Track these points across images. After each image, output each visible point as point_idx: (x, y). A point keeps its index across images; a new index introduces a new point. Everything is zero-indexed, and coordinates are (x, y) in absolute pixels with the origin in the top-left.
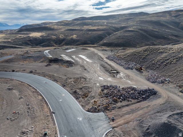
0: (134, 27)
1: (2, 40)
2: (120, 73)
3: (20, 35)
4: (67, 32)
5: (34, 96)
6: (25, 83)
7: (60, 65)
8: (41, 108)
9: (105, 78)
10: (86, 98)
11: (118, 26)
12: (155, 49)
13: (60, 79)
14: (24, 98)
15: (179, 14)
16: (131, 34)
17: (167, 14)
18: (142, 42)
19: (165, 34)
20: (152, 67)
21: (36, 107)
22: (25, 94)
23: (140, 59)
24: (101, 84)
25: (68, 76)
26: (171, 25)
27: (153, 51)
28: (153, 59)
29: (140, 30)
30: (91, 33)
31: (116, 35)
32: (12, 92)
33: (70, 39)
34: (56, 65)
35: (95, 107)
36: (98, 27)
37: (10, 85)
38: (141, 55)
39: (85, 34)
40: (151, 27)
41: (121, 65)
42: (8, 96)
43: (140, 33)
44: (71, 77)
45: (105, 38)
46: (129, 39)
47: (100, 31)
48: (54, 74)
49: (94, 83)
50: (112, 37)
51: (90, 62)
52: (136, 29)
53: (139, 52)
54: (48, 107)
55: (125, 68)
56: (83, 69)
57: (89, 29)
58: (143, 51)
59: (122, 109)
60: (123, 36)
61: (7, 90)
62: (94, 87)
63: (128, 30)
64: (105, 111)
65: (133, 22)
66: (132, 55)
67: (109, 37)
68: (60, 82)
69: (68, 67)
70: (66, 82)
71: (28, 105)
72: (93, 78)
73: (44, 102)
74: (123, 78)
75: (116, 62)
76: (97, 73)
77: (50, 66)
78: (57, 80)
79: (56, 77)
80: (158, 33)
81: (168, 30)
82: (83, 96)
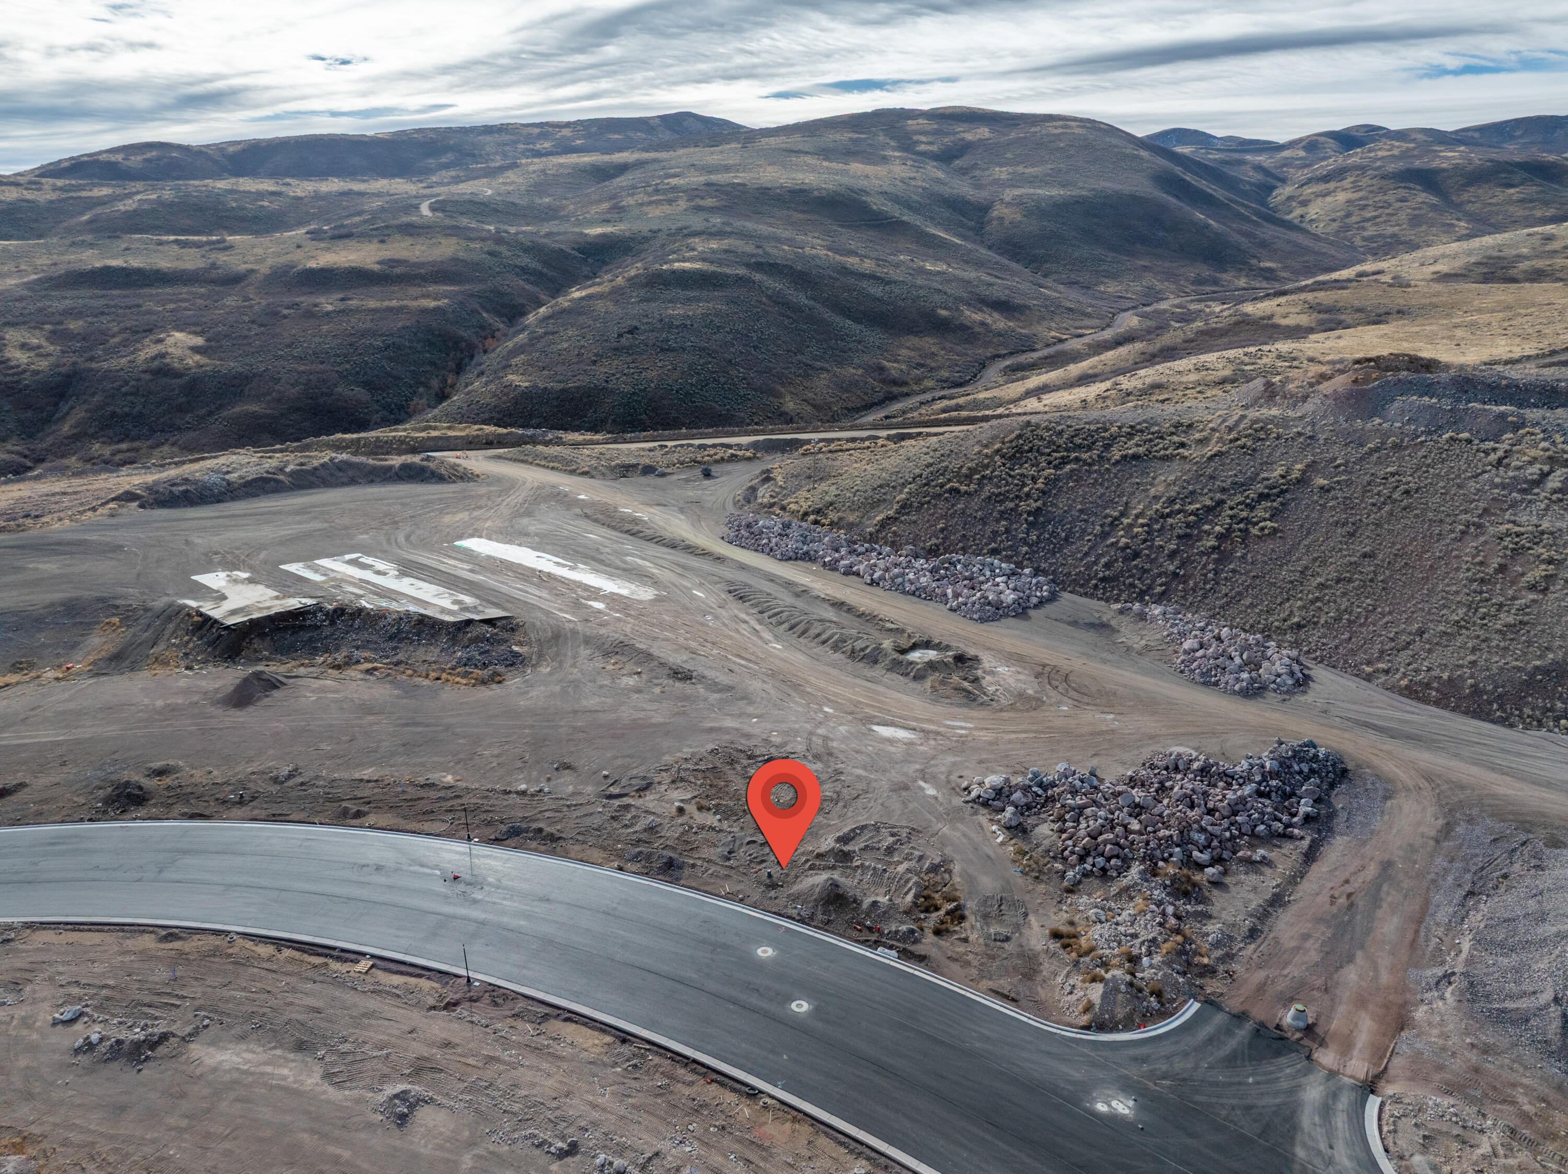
0: (701, 245)
2: (977, 659)
4: (66, 298)
5: (505, 1042)
6: (227, 933)
7: (375, 669)
8: (714, 1134)
9: (926, 726)
10: (973, 929)
11: (548, 235)
12: (1078, 441)
13: (557, 811)
14: (439, 1098)
15: (963, 139)
16: (710, 305)
17: (881, 138)
18: (808, 371)
19: (937, 298)
20: (1132, 576)
21: (669, 1143)
22: (393, 1057)
23: (1014, 526)
24: (948, 782)
25: (600, 770)
26: (939, 224)
27: (1073, 455)
28: (1105, 517)
29: (759, 267)
30: (341, 306)
31: (582, 319)
32: (200, 1077)
33: (148, 376)
34: (334, 673)
35: (1123, 980)
36: (384, 246)
37: (44, 1000)
38: (1000, 494)
39: (285, 317)
40: (819, 241)
41: (913, 594)
42: (208, 1136)
43: (769, 297)
44: (635, 772)
45: (485, 352)
46: (714, 351)
47: (419, 286)
48: (434, 777)
49: (885, 784)
50: (553, 333)
51: (641, 602)
52: (728, 266)
53: (973, 471)
54: (769, 1101)
55: (975, 616)
56: (652, 670)
57: (300, 267)
58: (997, 458)
59: (1271, 936)
60: (659, 326)
61: (90, 1071)
62: (931, 821)
63: (674, 272)
64: (1198, 990)
65: (661, 197)
66: (933, 497)
67: (530, 340)
68: (580, 838)
69: (496, 679)
70: (637, 828)
71: (573, 1150)
72: (832, 740)
73: (681, 1072)
74: (1044, 702)
75: (857, 574)
76: (809, 690)
77: (276, 694)
78: (535, 826)
79: (486, 797)
80: (887, 288)
81: (933, 265)
82: (922, 916)
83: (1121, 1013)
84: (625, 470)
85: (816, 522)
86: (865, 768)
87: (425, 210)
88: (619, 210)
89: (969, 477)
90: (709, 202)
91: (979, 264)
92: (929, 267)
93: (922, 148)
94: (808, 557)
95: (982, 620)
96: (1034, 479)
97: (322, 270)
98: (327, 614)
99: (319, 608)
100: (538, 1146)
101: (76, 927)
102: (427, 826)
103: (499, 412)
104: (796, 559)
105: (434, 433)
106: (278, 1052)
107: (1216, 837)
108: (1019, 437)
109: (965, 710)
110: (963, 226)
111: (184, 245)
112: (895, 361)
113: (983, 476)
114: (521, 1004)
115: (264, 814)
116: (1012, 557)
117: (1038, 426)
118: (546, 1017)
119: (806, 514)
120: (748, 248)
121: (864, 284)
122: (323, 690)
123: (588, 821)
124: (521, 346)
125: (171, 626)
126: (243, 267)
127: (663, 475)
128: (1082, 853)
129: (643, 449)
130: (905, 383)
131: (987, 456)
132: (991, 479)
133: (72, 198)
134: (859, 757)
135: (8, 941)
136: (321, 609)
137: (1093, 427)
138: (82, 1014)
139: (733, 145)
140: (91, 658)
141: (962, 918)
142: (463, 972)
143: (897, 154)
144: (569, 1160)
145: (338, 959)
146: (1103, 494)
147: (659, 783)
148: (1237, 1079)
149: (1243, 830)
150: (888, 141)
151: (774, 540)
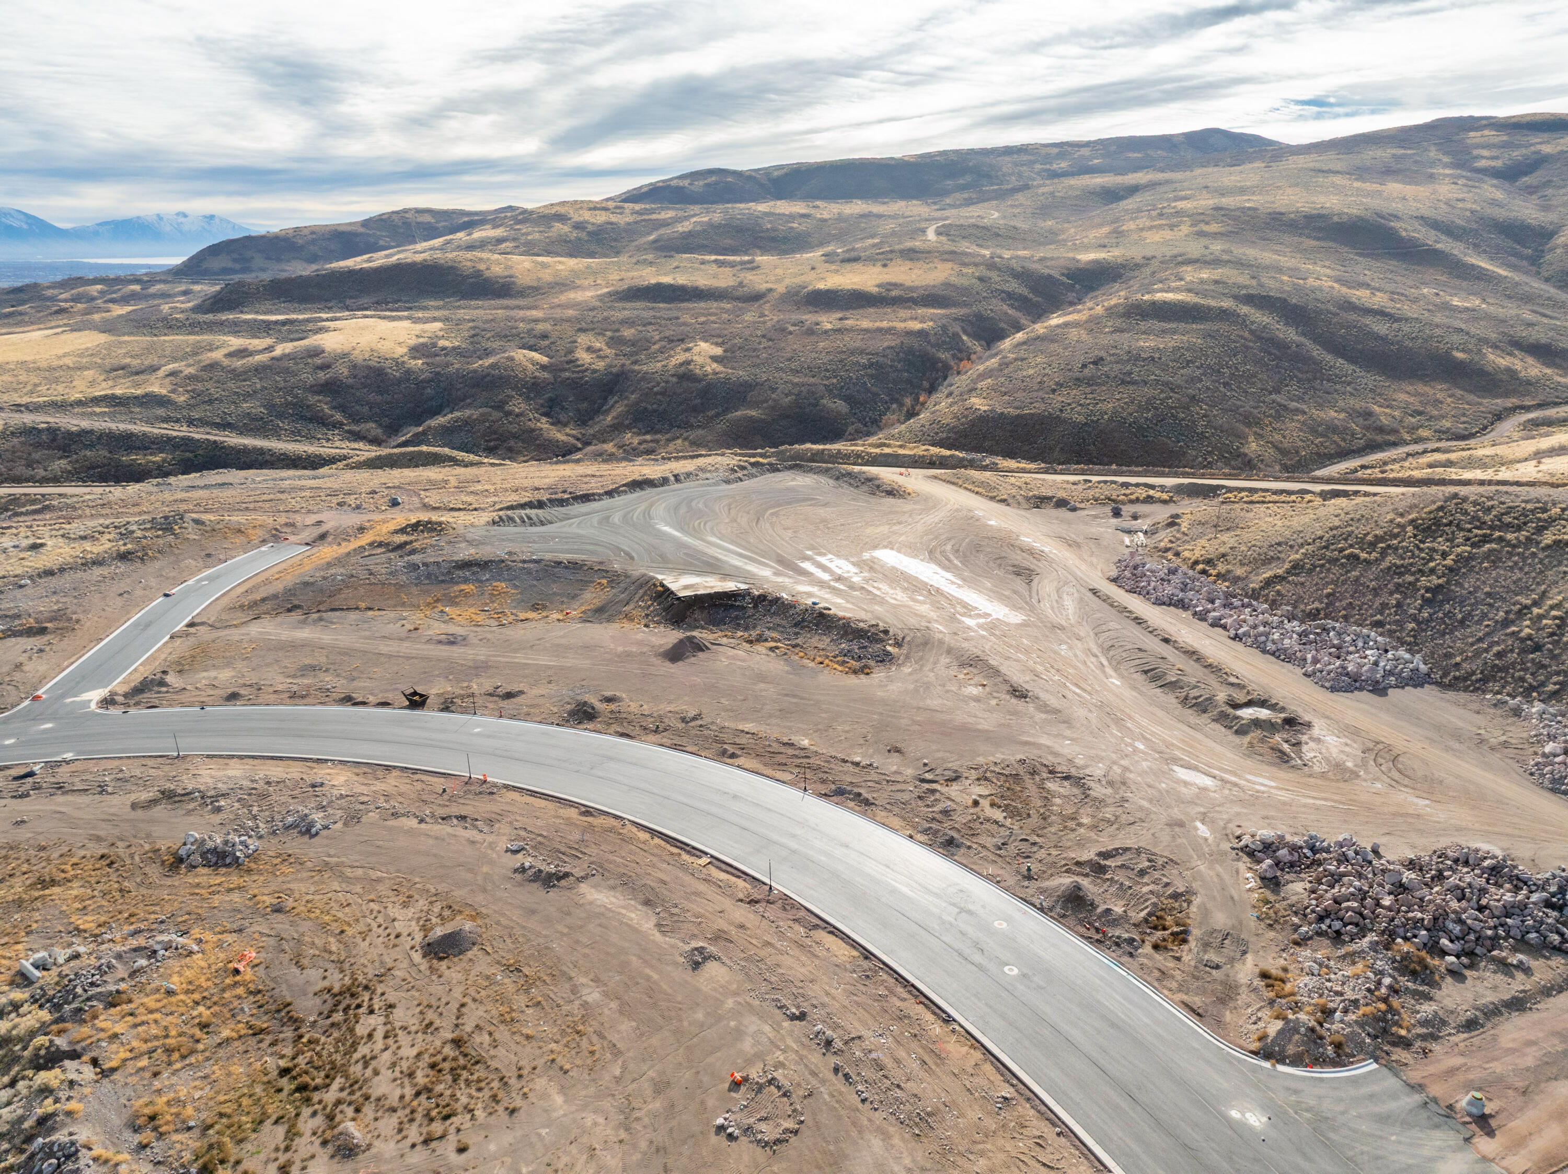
0: (1191, 274)
1: (92, 383)
2: (1309, 725)
3: (236, 342)
4: (624, 309)
5: (781, 935)
6: (622, 818)
7: (777, 648)
8: (907, 1038)
9: (1226, 776)
10: (1189, 953)
11: (1042, 260)
12: (1507, 519)
13: (877, 783)
14: (724, 959)
15: (1538, 152)
16: (1185, 338)
17: (1432, 154)
18: (1281, 412)
19: (1456, 338)
20: (1526, 670)
21: (871, 1033)
22: (703, 925)
23: (1408, 601)
24: (1225, 828)
25: (922, 758)
26: (1485, 252)
27: (1497, 534)
28: (1514, 604)
29: (1249, 299)
30: (839, 325)
31: (1054, 347)
32: (581, 905)
33: (674, 380)
34: (747, 646)
35: (1304, 1024)
36: (885, 270)
37: (504, 835)
38: (1402, 565)
39: (791, 333)
40: (1328, 271)
41: (1273, 654)
42: (577, 942)
43: (1252, 332)
44: (950, 765)
45: (959, 373)
46: (1179, 387)
47: (910, 308)
48: (795, 739)
49: (1163, 818)
50: (1023, 360)
51: (1008, 624)
52: (1213, 297)
53: (1379, 539)
54: (957, 1028)
55: (1327, 684)
56: (996, 685)
57: (810, 288)
58: (1409, 529)
59: (1492, 1032)
60: (1125, 358)
61: (520, 885)
62: (1192, 857)
63: (1154, 303)
64: (1384, 1055)
65: (1164, 222)
66: (1329, 562)
67: (1000, 365)
68: (888, 807)
69: (864, 670)
70: (935, 809)
71: (802, 1017)
72: (1131, 772)
73: (900, 990)
74: (1358, 776)
75: (1224, 627)
76: (1129, 725)
77: (701, 655)
78: (856, 790)
79: (828, 762)
80: (1395, 325)
81: (1464, 300)
82: (1148, 931)
83: (1291, 1049)
84: (1040, 502)
85: (1204, 572)
86: (1150, 801)
87: (931, 235)
88: (1118, 234)
89: (1373, 545)
90: (1214, 228)
91: (1527, 299)
92: (1456, 302)
93: (1483, 163)
94: (1182, 605)
95: (1333, 689)
96: (1444, 555)
97: (828, 292)
98: (753, 598)
99: (747, 593)
100: (780, 1008)
101: (533, 793)
102: (779, 775)
103: (956, 433)
104: (1169, 605)
105: (887, 450)
106: (632, 902)
107: (1475, 932)
108: (1441, 508)
109: (1274, 769)
110: (1515, 254)
111: (720, 264)
112: (1387, 407)
113: (1389, 546)
114: (803, 913)
115: (669, 742)
116: (1395, 632)
117: (1465, 499)
118: (816, 927)
119: (1196, 563)
120: (1241, 278)
121: (1368, 320)
122: (734, 658)
123: (899, 796)
124: (991, 370)
125: (641, 592)
126: (764, 287)
127: (1074, 509)
128: (1323, 914)
129: (1068, 482)
130: (1395, 431)
131: (1399, 525)
132: (1396, 549)
133: (644, 220)
134: (1149, 791)
135: (493, 793)
136: (749, 594)
137: (1529, 506)
138: (523, 849)
139: (1256, 165)
140: (583, 608)
141: (1185, 941)
142: (767, 881)
143: (1448, 171)
144: (797, 1022)
145: (688, 852)
146: (1520, 579)
147: (967, 778)
148: (1380, 1133)
149: (1511, 934)
150: (1441, 156)
151: (1153, 584)
